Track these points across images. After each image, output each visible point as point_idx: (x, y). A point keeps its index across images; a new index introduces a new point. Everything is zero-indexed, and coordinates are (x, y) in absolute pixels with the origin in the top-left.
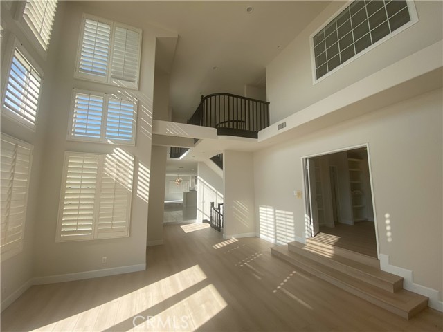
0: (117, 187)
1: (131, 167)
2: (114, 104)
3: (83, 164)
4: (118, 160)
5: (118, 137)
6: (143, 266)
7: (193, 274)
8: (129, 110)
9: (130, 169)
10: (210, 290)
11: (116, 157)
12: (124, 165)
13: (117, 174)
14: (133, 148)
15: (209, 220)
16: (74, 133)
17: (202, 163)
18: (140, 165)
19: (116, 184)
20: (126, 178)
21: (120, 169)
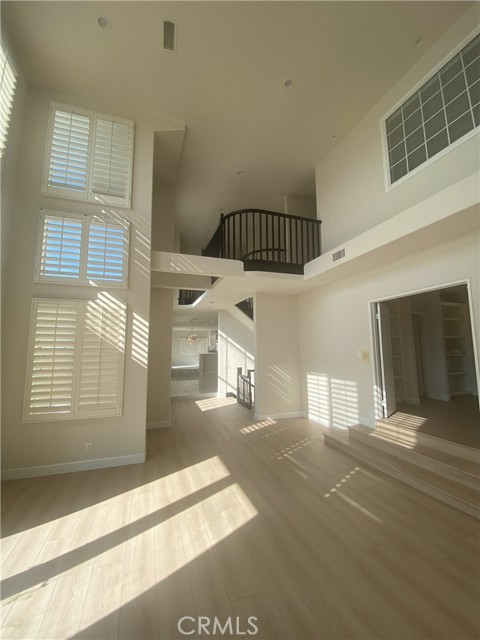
0: (104, 346)
1: (122, 318)
2: (97, 229)
3: (57, 315)
4: (104, 309)
5: (104, 276)
6: (140, 457)
7: (211, 469)
8: (118, 238)
9: (121, 321)
10: (234, 492)
11: (102, 304)
12: (112, 315)
13: (103, 329)
14: (124, 291)
15: (235, 393)
16: (44, 271)
17: (225, 312)
18: (135, 315)
19: (102, 342)
20: (116, 334)
21: (108, 322)
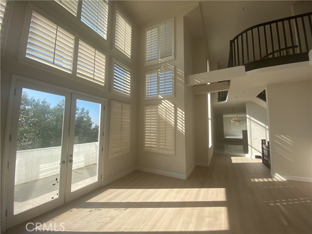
1: (173, 111)
2: (161, 74)
3: (151, 111)
4: (166, 107)
5: (165, 93)
6: (184, 176)
8: (170, 75)
9: (172, 112)
11: (165, 105)
12: (169, 110)
13: (166, 116)
14: (173, 99)
16: (148, 95)
18: (178, 109)
19: (166, 122)
20: (170, 118)
21: (167, 113)
